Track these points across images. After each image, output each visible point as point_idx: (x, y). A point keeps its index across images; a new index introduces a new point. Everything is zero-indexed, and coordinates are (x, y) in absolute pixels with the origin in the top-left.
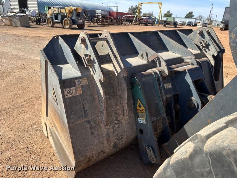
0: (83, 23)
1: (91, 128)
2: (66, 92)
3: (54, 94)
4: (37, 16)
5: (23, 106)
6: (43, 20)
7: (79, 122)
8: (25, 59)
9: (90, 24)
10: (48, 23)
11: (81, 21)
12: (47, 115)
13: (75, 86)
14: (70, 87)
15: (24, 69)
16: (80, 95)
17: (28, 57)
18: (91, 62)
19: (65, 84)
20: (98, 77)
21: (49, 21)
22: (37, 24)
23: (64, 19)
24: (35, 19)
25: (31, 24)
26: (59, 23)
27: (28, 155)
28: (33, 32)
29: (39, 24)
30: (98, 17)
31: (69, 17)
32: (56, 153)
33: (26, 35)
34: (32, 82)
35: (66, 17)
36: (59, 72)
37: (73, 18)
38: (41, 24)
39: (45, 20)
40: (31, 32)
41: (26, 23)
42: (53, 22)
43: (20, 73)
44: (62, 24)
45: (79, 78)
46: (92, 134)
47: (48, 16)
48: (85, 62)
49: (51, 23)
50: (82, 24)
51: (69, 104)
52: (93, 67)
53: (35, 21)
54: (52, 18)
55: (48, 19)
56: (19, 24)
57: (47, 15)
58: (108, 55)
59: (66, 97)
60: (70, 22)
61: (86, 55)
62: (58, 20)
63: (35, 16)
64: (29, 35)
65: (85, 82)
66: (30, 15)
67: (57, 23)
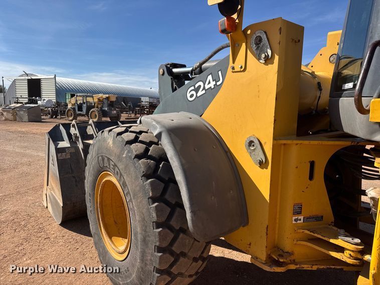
0: (118, 115)
1: (76, 181)
2: (59, 155)
3: (53, 160)
4: (53, 107)
5: (27, 192)
6: (61, 112)
7: (67, 176)
8: (31, 156)
9: (130, 115)
10: (68, 116)
11: (115, 112)
12: (48, 185)
13: (66, 152)
14: (62, 153)
15: (30, 165)
16: (69, 159)
17: (36, 154)
18: (77, 137)
19: (59, 151)
20: (81, 146)
21: (70, 113)
22: (52, 117)
23: (91, 110)
24: (50, 111)
25: (43, 117)
26: (83, 115)
27: (29, 217)
28: (45, 128)
29: (56, 117)
30: (143, 107)
31: (98, 107)
32: (53, 215)
33: (34, 131)
34: (38, 175)
35: (93, 107)
36: (56, 145)
37: (103, 109)
38: (58, 117)
39: (64, 111)
40: (42, 128)
41: (36, 116)
42: (74, 114)
43: (25, 168)
44: (88, 117)
45: (69, 147)
46: (76, 186)
47: (69, 106)
48: (74, 138)
49: (72, 116)
50: (116, 115)
51: (61, 164)
52: (78, 141)
53: (49, 114)
54: (74, 109)
55: (69, 110)
56: (26, 118)
57: (67, 105)
58: (93, 135)
59: (59, 158)
60: (99, 114)
61: (74, 134)
62: (82, 111)
63: (51, 107)
64: (38, 131)
65: (73, 150)
66: (43, 106)
67: (80, 115)
